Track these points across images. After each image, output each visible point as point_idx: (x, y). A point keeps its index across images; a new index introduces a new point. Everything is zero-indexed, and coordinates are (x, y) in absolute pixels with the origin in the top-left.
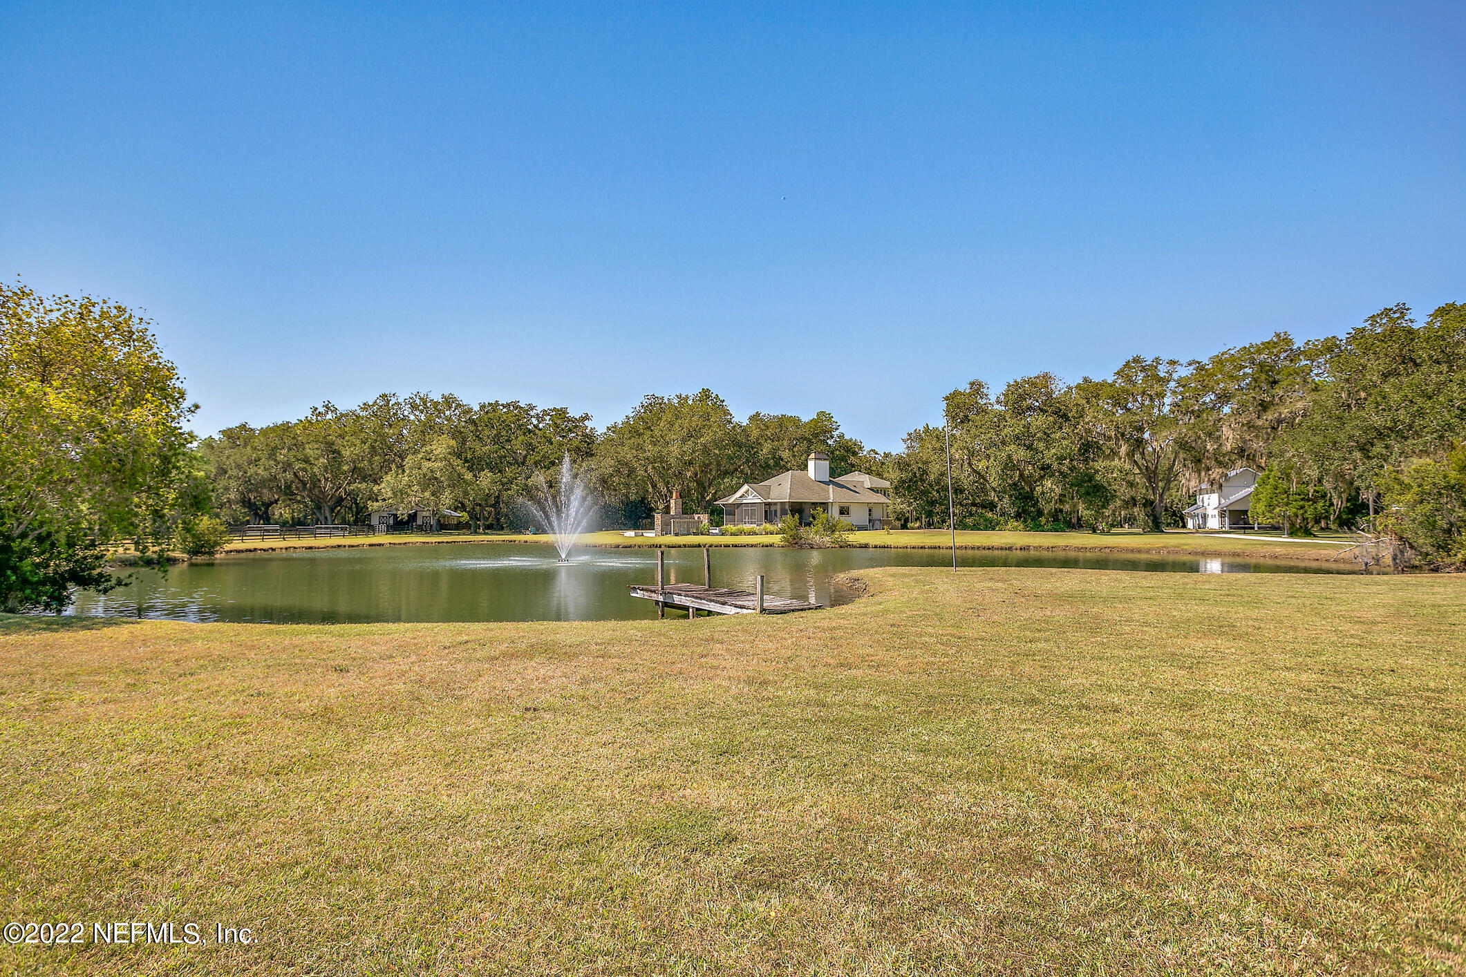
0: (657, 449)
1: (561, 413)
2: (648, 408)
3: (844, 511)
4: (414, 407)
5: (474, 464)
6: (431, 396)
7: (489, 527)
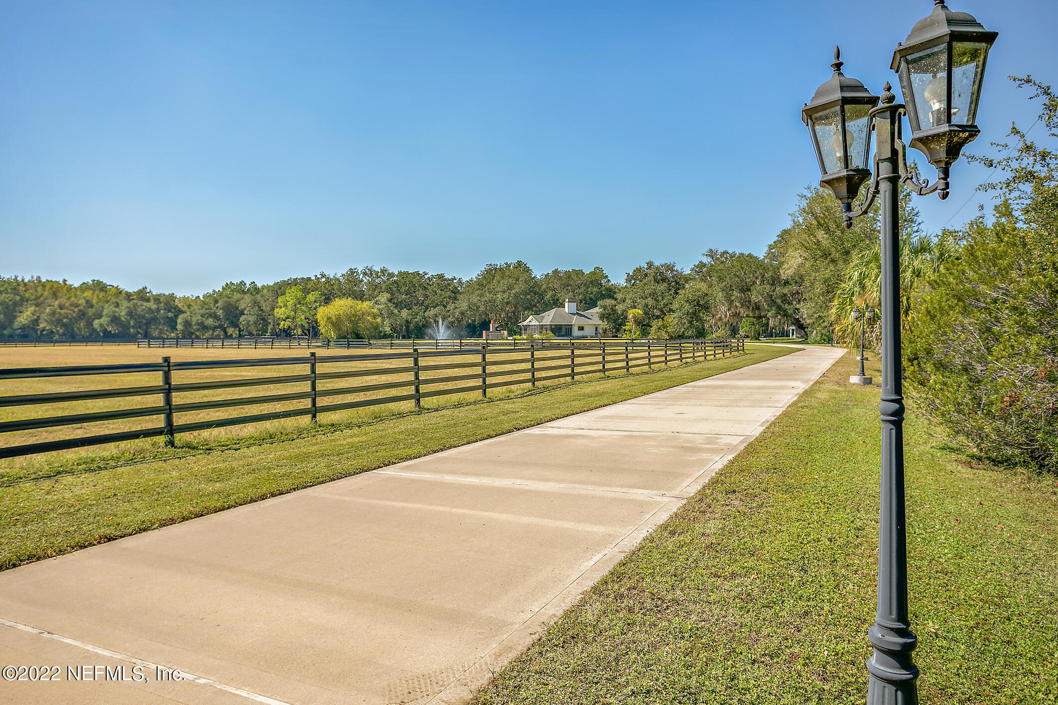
0: (491, 295)
1: (441, 277)
2: (489, 271)
3: (581, 328)
4: (365, 274)
5: (399, 305)
6: (374, 268)
7: (404, 337)
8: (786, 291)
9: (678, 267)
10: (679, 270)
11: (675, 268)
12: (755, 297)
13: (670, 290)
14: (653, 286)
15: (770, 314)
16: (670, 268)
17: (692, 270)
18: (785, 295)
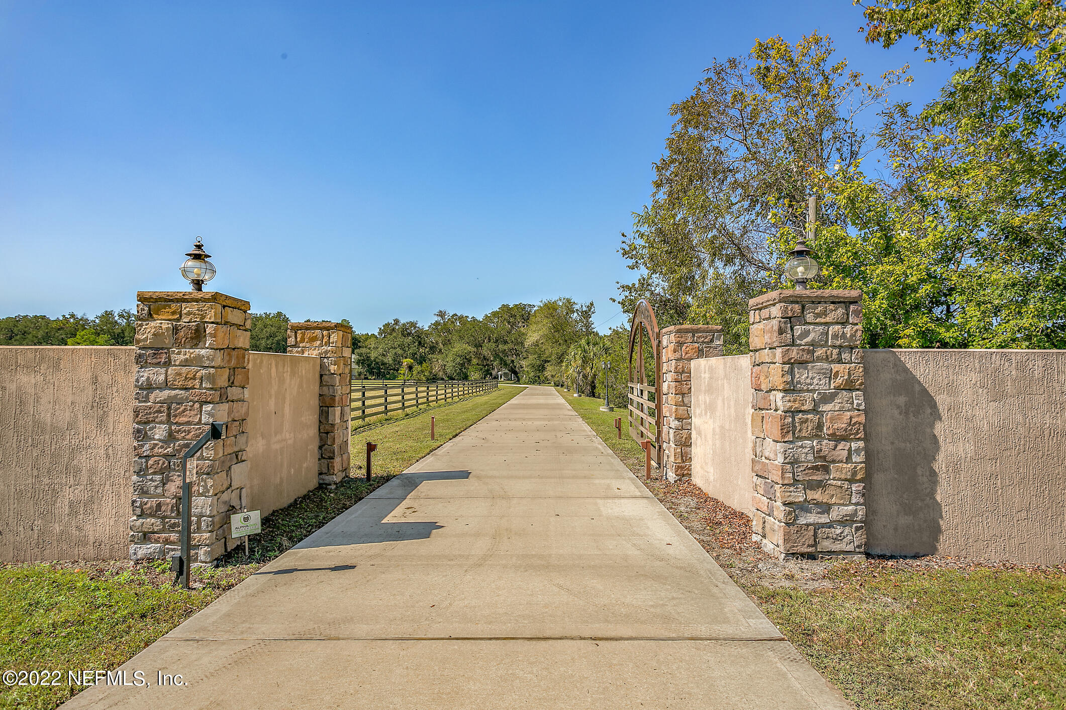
8: (506, 347)
9: (419, 325)
10: (421, 327)
11: (418, 326)
12: (485, 352)
13: (415, 342)
14: (400, 340)
15: (495, 363)
16: (413, 325)
17: (430, 327)
18: (505, 350)
